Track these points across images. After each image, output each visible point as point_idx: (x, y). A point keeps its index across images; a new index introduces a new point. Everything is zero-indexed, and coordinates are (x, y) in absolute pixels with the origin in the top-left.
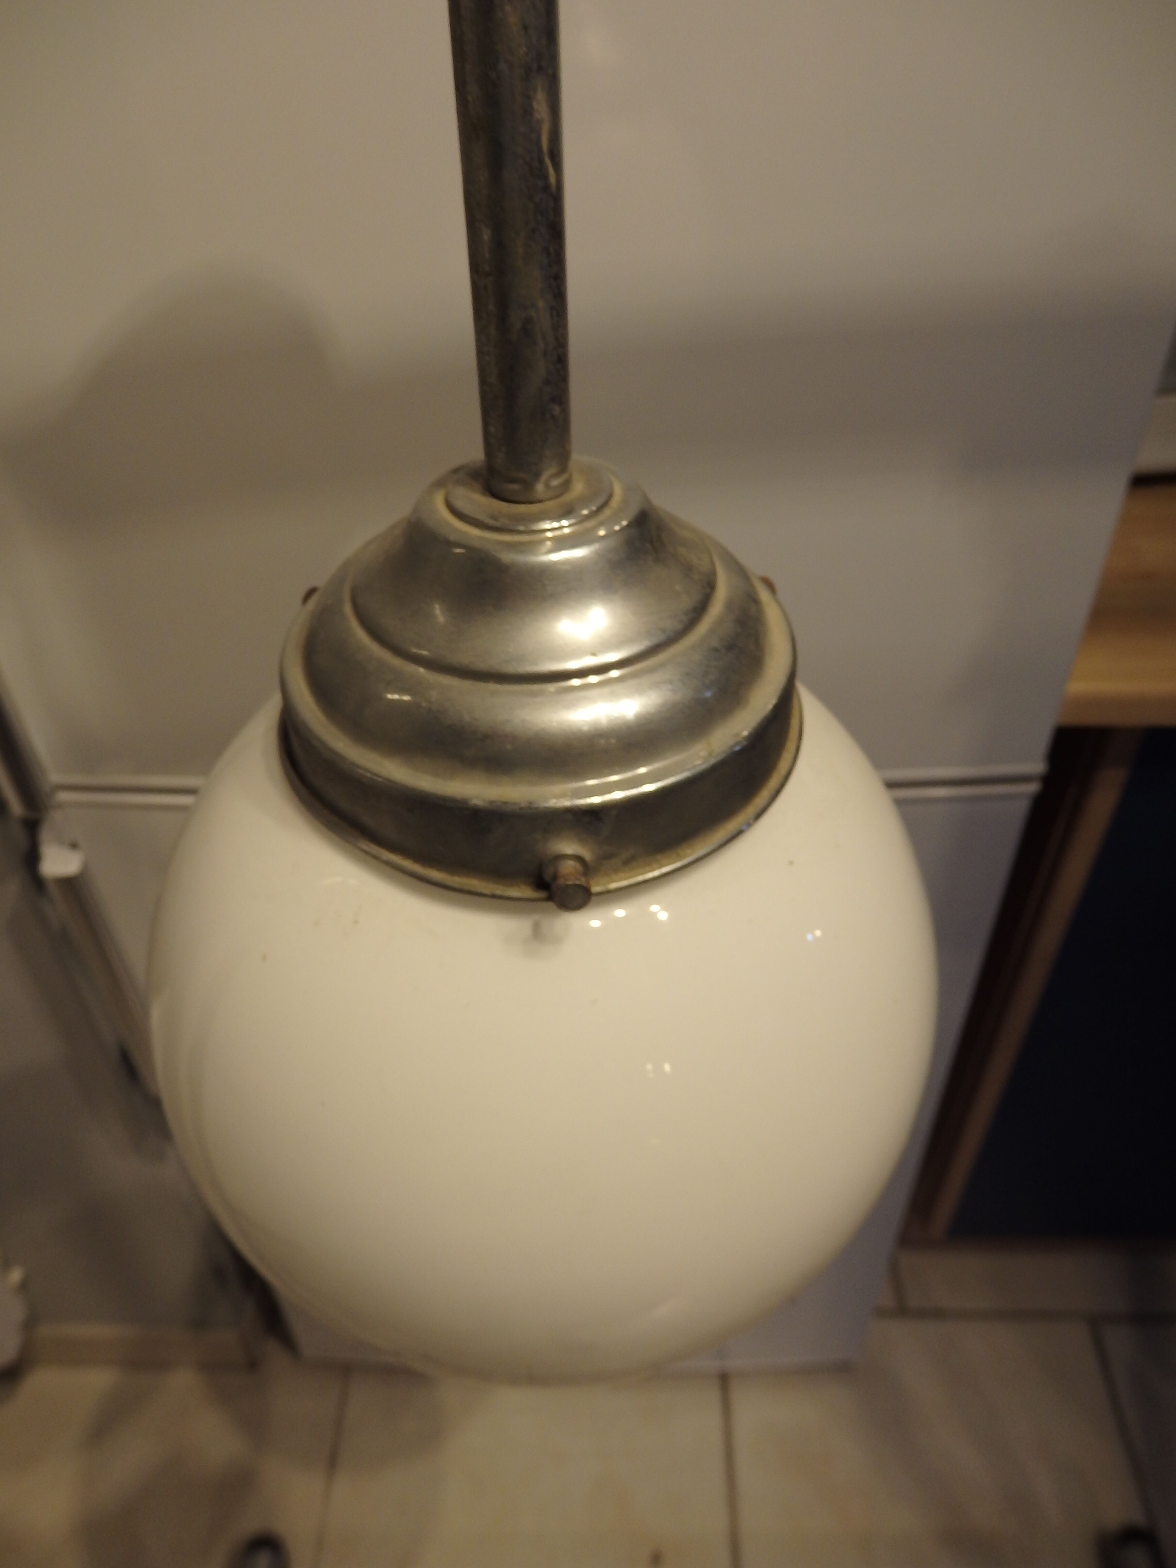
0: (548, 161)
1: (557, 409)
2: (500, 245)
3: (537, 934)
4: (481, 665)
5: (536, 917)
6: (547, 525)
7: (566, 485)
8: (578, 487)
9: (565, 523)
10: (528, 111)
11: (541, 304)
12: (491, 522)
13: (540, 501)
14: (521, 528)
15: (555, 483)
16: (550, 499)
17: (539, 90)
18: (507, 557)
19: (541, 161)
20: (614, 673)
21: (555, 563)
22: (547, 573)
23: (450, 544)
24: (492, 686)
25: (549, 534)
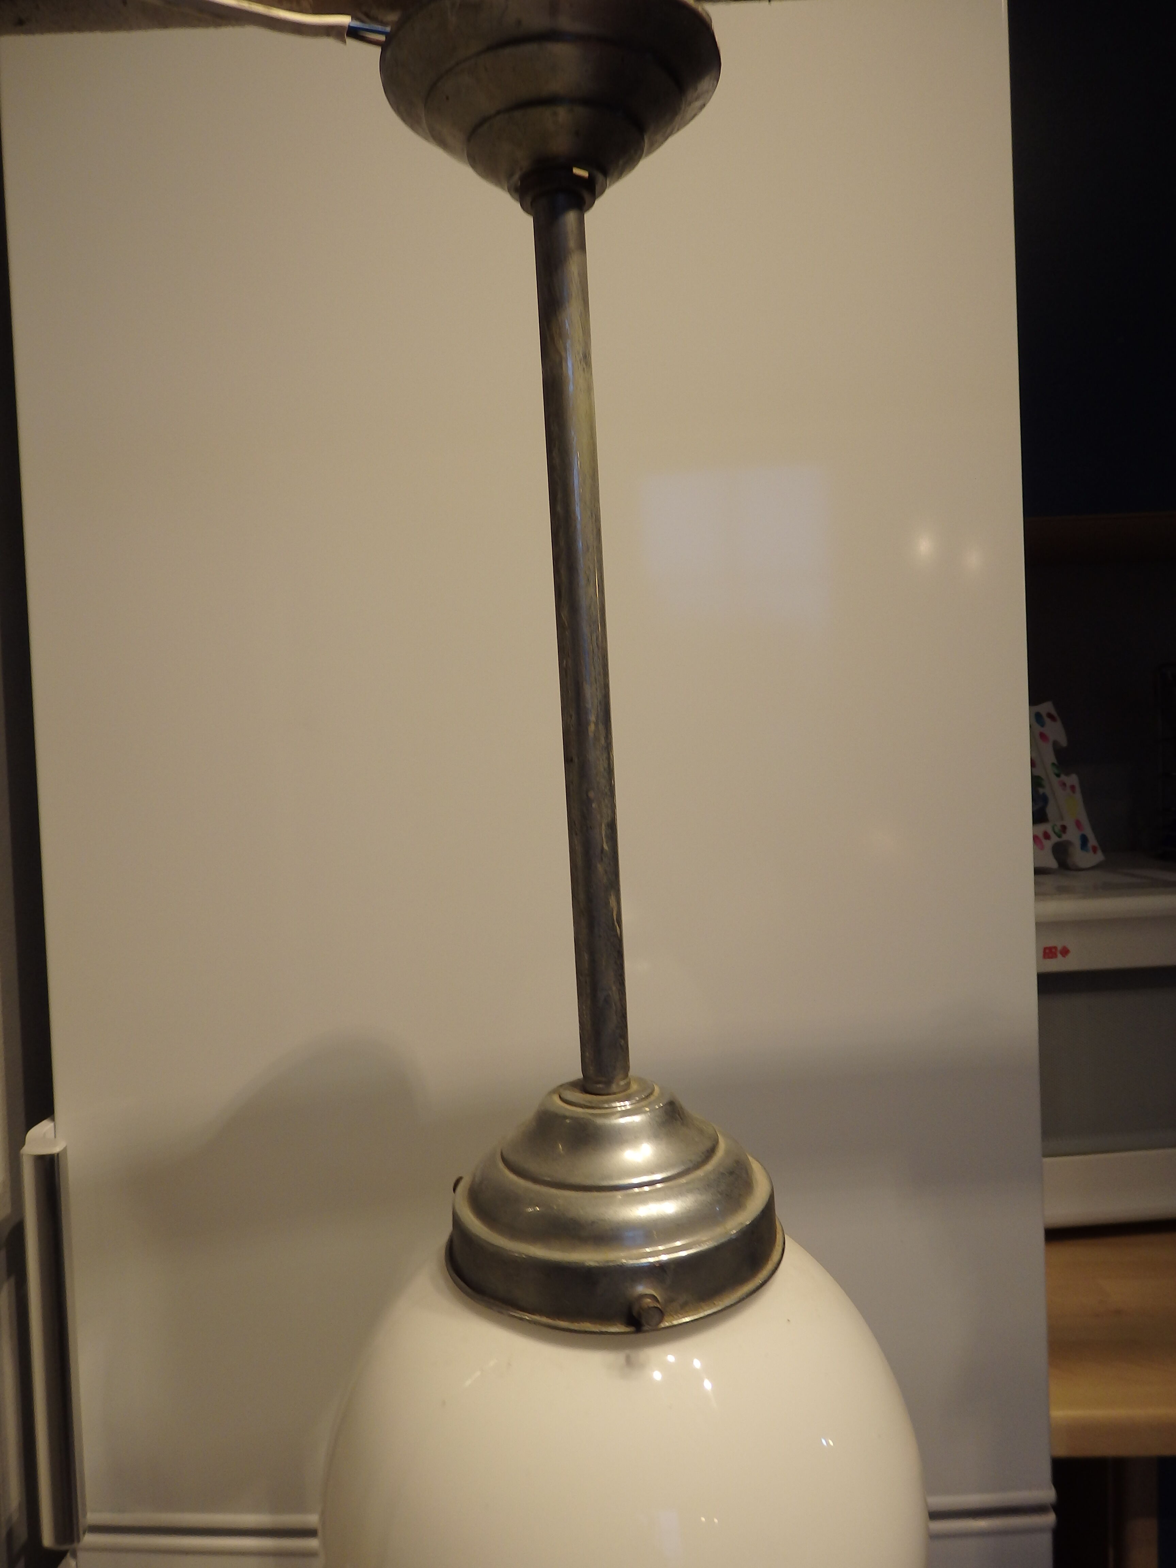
0: (616, 923)
1: (623, 1042)
2: (593, 961)
3: (629, 1362)
4: (588, 1182)
5: (627, 1351)
6: (618, 1104)
7: (628, 1085)
8: (634, 1087)
9: (627, 1103)
10: (607, 903)
11: (614, 988)
12: (589, 1104)
13: (614, 1094)
14: (606, 1106)
15: (622, 1083)
16: (619, 1092)
17: (612, 896)
18: (600, 1121)
19: (613, 924)
20: (659, 1186)
21: (623, 1124)
22: (622, 1130)
23: (565, 1117)
24: (596, 1194)
25: (619, 1109)
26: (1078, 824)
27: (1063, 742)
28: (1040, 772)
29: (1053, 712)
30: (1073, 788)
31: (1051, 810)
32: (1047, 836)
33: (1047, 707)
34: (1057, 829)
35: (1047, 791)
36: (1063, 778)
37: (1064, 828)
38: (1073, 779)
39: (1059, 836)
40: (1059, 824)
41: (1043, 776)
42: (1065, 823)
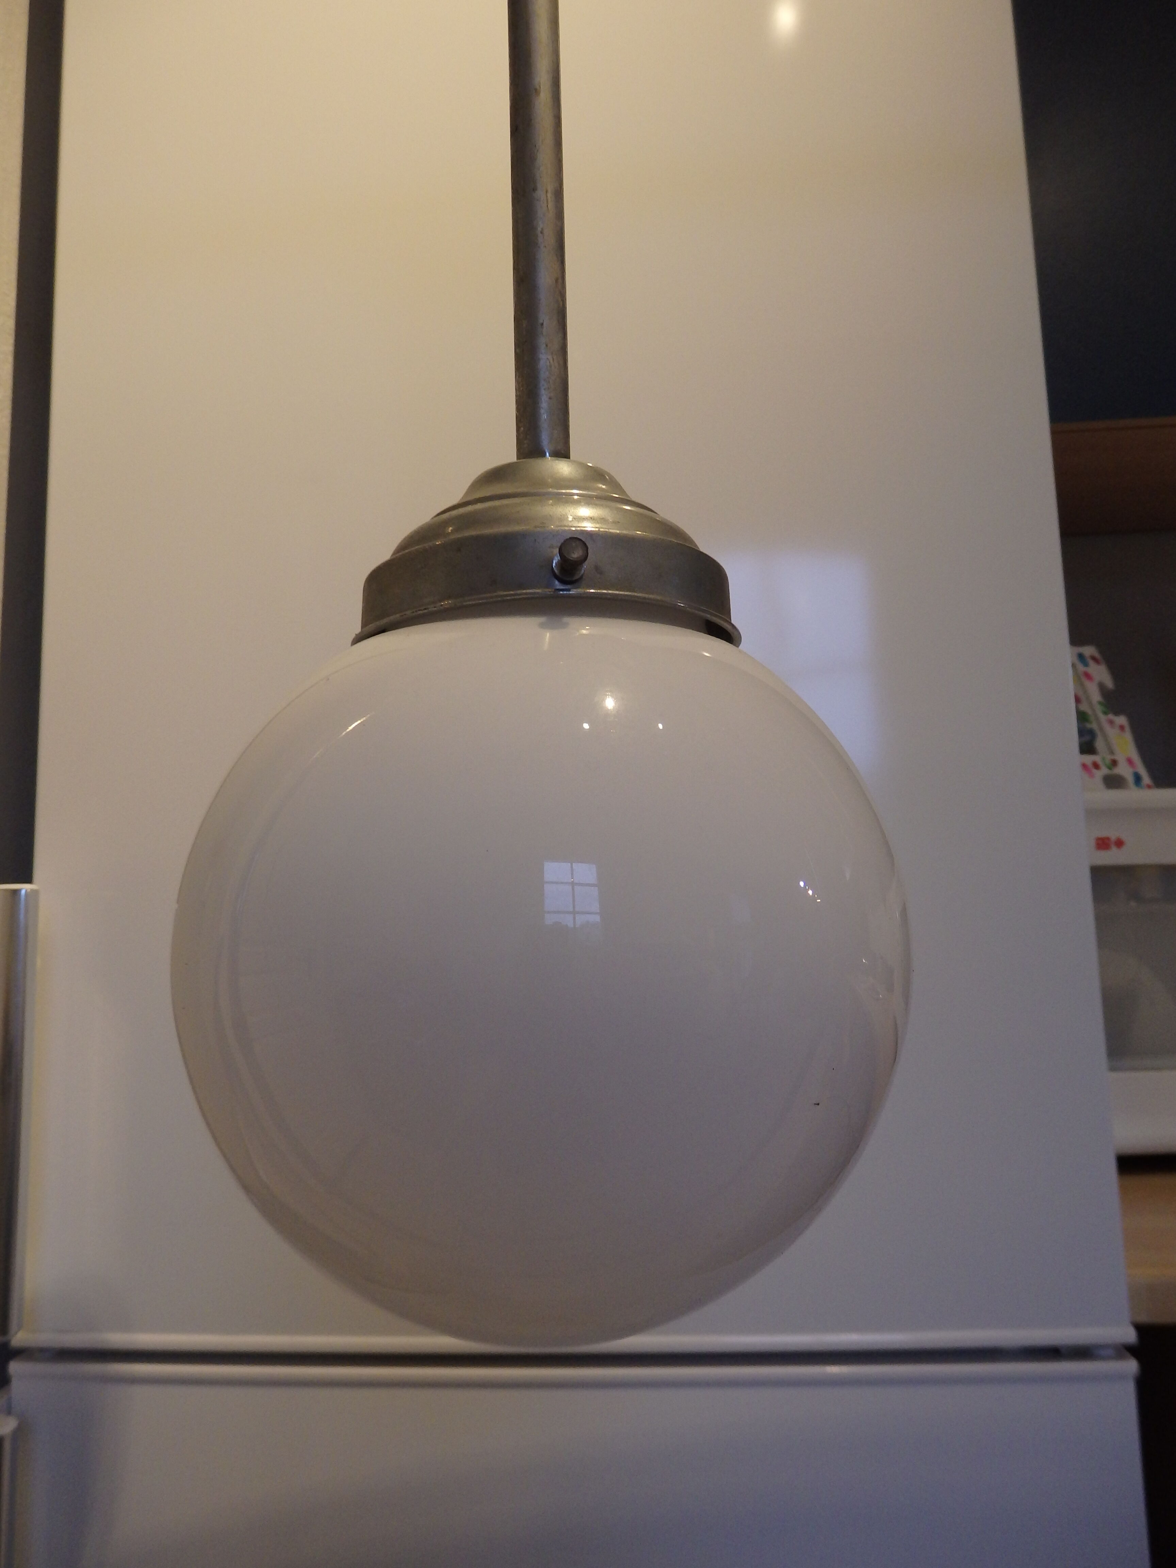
26: (1130, 761)
27: (1109, 683)
28: (1084, 707)
29: (1097, 655)
30: (1122, 728)
31: (1099, 744)
32: (1096, 766)
33: (1089, 651)
34: (1108, 762)
35: (1094, 726)
36: (1111, 716)
37: (1114, 763)
38: (1122, 720)
39: (1110, 769)
40: (1109, 758)
41: (1089, 712)
42: (1116, 757)
